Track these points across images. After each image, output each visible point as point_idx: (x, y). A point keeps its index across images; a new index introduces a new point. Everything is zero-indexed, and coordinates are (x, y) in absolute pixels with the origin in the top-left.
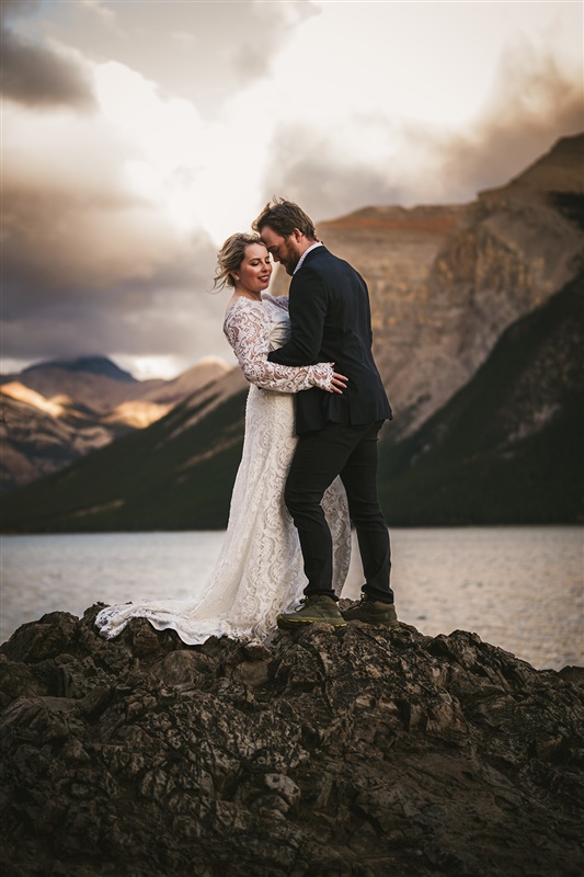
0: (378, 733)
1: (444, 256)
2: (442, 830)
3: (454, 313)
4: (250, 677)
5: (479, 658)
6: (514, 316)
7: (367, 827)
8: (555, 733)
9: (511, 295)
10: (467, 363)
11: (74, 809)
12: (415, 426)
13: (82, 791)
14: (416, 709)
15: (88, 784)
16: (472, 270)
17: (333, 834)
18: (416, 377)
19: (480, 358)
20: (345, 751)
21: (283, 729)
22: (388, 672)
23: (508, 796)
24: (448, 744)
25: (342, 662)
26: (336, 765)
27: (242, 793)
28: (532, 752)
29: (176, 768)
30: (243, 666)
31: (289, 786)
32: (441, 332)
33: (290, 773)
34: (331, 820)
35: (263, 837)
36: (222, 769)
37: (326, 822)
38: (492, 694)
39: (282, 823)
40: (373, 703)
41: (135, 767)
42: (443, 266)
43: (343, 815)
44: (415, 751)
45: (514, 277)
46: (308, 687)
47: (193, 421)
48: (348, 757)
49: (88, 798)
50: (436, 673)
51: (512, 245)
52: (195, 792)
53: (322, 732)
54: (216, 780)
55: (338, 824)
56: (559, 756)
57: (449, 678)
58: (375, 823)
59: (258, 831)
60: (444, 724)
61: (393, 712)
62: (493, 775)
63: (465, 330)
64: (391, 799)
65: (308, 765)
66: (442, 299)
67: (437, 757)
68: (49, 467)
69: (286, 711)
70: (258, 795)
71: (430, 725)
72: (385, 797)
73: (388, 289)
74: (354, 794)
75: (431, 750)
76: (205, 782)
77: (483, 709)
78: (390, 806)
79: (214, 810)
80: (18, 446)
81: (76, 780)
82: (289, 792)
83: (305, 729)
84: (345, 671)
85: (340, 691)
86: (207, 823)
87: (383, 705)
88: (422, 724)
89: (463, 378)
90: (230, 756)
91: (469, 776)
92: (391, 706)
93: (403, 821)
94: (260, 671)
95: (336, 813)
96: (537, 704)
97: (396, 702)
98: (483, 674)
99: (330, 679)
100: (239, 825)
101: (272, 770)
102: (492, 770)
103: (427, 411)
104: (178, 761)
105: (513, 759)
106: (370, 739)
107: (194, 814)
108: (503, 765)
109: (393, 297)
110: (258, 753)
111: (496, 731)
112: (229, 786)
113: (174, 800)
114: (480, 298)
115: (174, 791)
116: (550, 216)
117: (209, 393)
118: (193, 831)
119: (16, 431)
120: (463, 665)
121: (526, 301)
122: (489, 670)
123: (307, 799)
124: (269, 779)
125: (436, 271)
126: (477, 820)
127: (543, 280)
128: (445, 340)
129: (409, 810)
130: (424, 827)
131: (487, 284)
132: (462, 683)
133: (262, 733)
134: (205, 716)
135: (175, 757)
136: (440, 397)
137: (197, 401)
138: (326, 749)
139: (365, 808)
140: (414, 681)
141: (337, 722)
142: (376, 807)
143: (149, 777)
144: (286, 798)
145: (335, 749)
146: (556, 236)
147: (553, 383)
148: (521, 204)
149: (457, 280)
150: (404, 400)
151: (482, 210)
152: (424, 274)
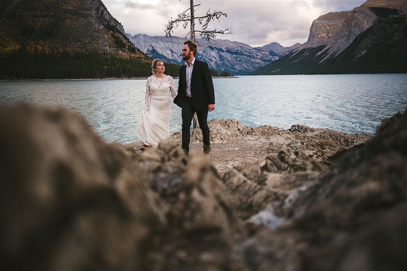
1: (345, 21)
3: (347, 33)
6: (360, 33)
9: (359, 29)
10: (348, 43)
12: (337, 55)
16: (351, 24)
18: (338, 45)
19: (352, 41)
32: (343, 36)
42: (345, 23)
45: (360, 25)
47: (294, 55)
51: (360, 19)
63: (349, 36)
66: (344, 30)
68: (267, 63)
73: (333, 28)
80: (262, 60)
89: (348, 45)
103: (340, 52)
114: (352, 29)
116: (369, 12)
117: (297, 50)
119: (262, 57)
121: (362, 30)
125: (344, 24)
127: (366, 25)
128: (344, 38)
131: (354, 26)
136: (342, 49)
137: (295, 51)
146: (370, 16)
147: (366, 46)
148: (363, 10)
149: (348, 26)
150: (335, 50)
151: (355, 11)
152: (341, 25)
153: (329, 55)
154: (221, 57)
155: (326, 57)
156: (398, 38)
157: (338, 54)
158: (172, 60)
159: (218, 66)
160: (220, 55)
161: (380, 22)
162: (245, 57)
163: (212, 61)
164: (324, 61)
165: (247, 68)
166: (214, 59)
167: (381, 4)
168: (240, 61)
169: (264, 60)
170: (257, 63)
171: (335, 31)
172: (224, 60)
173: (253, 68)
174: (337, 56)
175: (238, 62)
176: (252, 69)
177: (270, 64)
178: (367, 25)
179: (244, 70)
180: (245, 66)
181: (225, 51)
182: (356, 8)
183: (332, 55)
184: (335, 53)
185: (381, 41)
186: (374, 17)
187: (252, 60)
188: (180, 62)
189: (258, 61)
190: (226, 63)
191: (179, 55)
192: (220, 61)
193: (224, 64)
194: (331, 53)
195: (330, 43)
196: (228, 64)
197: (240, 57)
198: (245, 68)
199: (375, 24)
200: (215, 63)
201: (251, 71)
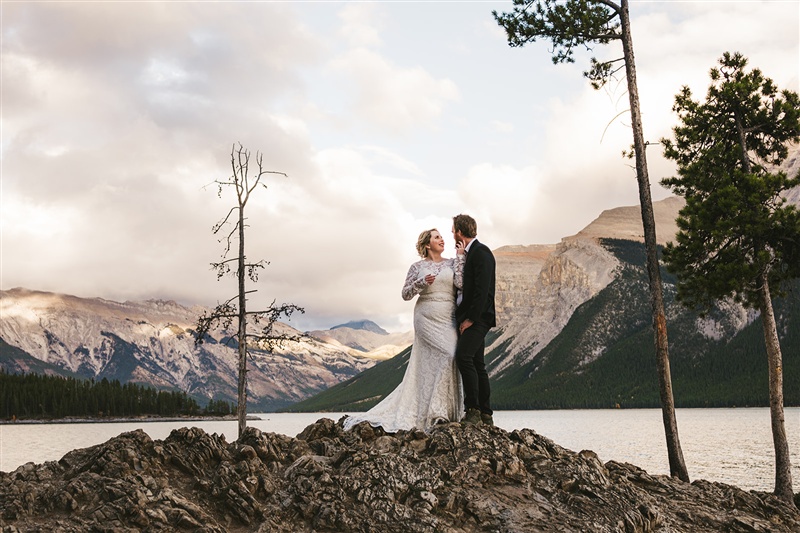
0: (480, 475)
1: (545, 270)
2: (510, 521)
3: (551, 299)
4: (417, 448)
5: (535, 442)
6: (582, 301)
7: (472, 519)
8: (572, 478)
9: (580, 290)
10: (557, 325)
11: (324, 506)
12: (531, 358)
13: (328, 498)
14: (500, 463)
15: (331, 494)
16: (559, 277)
17: (455, 523)
18: (531, 332)
19: (564, 322)
20: (462, 482)
21: (431, 471)
22: (487, 446)
23: (546, 507)
24: (516, 481)
25: (463, 440)
26: (458, 489)
27: (409, 501)
28: (559, 486)
29: (376, 488)
30: (413, 442)
31: (432, 498)
32: (543, 309)
33: (434, 492)
34: (454, 515)
35: (418, 522)
36: (399, 489)
37: (451, 517)
38: (541, 458)
39: (428, 515)
40: (478, 460)
41: (355, 487)
42: (545, 276)
43: (460, 513)
44: (499, 484)
45: (581, 281)
46: (445, 452)
48: (464, 485)
49: (331, 501)
50: (511, 447)
51: (580, 265)
52: (385, 499)
53: (451, 473)
54: (396, 495)
55: (458, 517)
56: (574, 488)
57: (518, 450)
58: (476, 517)
59: (416, 519)
60: (514, 471)
61: (488, 465)
62: (539, 497)
63: (556, 309)
64: (485, 506)
65: (443, 489)
67: (510, 488)
68: (344, 378)
69: (433, 462)
70: (417, 502)
71: (507, 472)
72: (481, 505)
73: (516, 287)
74: (465, 503)
75: (507, 484)
76: (390, 495)
77: (535, 466)
78: (484, 509)
79: (394, 508)
80: (328, 367)
81: (325, 492)
82: (432, 501)
83: (442, 471)
84: (464, 445)
85: (461, 454)
86: (390, 515)
87: (483, 461)
88: (503, 471)
89: (556, 332)
90: (404, 483)
91: (526, 497)
92: (487, 462)
93: (490, 517)
94: (422, 444)
95: (457, 512)
96: (563, 464)
97: (490, 460)
98: (537, 449)
99: (456, 448)
100: (406, 515)
101: (425, 490)
102: (538, 495)
103: (537, 350)
104: (377, 484)
105: (550, 490)
106: (476, 477)
107: (384, 510)
108: (544, 493)
109: (519, 291)
110: (418, 482)
111: (542, 476)
112: (402, 497)
113: (374, 503)
114: (563, 292)
115: (374, 499)
116: (600, 250)
118: (383, 518)
119: (327, 360)
120: (527, 445)
121: (587, 293)
122: (540, 447)
123: (442, 504)
124: (423, 494)
125: (540, 278)
126: (529, 517)
127: (596, 282)
128: (546, 313)
129: (494, 512)
130: (501, 520)
131: (567, 284)
132: (526, 454)
133: (420, 472)
134: (392, 464)
135: (376, 482)
136: (544, 343)
138: (453, 481)
139: (471, 510)
140: (500, 450)
141: (459, 468)
142: (477, 509)
143: (362, 492)
144: (431, 504)
145: (457, 481)
146: (603, 260)
147: (602, 335)
148: (584, 244)
149: (552, 283)
150: (525, 344)
151: (564, 247)
152: (535, 279)
153: (510, 357)
154: (206, 359)
155: (503, 363)
156: (675, 317)
157: (535, 354)
158: (49, 365)
159: (196, 385)
160: (203, 352)
161: (627, 274)
162: (277, 358)
163: (176, 369)
164: (499, 374)
165: (283, 390)
166: (184, 365)
167: (626, 232)
168: (263, 369)
169: (334, 369)
170: (314, 377)
171: (521, 293)
172: (214, 368)
173: (302, 390)
174: (532, 361)
175: (257, 372)
176: (301, 395)
177: (352, 380)
178: (598, 281)
179: (275, 396)
180: (279, 385)
181: (219, 340)
182: (567, 238)
183: (518, 357)
184: (527, 351)
185: (638, 323)
186: (612, 264)
187: (298, 368)
188: (74, 370)
189: (316, 370)
190: (220, 374)
191: (73, 349)
192: (203, 370)
193: (214, 380)
194: (515, 351)
195: (511, 324)
196: (226, 377)
197: (263, 359)
198: (279, 392)
199: (617, 279)
200: (188, 374)
201: (295, 400)
